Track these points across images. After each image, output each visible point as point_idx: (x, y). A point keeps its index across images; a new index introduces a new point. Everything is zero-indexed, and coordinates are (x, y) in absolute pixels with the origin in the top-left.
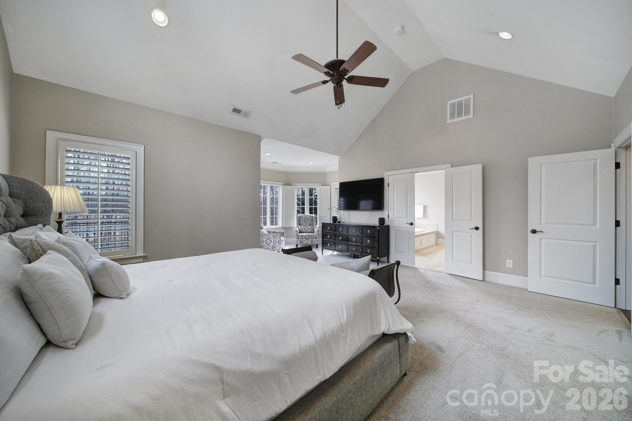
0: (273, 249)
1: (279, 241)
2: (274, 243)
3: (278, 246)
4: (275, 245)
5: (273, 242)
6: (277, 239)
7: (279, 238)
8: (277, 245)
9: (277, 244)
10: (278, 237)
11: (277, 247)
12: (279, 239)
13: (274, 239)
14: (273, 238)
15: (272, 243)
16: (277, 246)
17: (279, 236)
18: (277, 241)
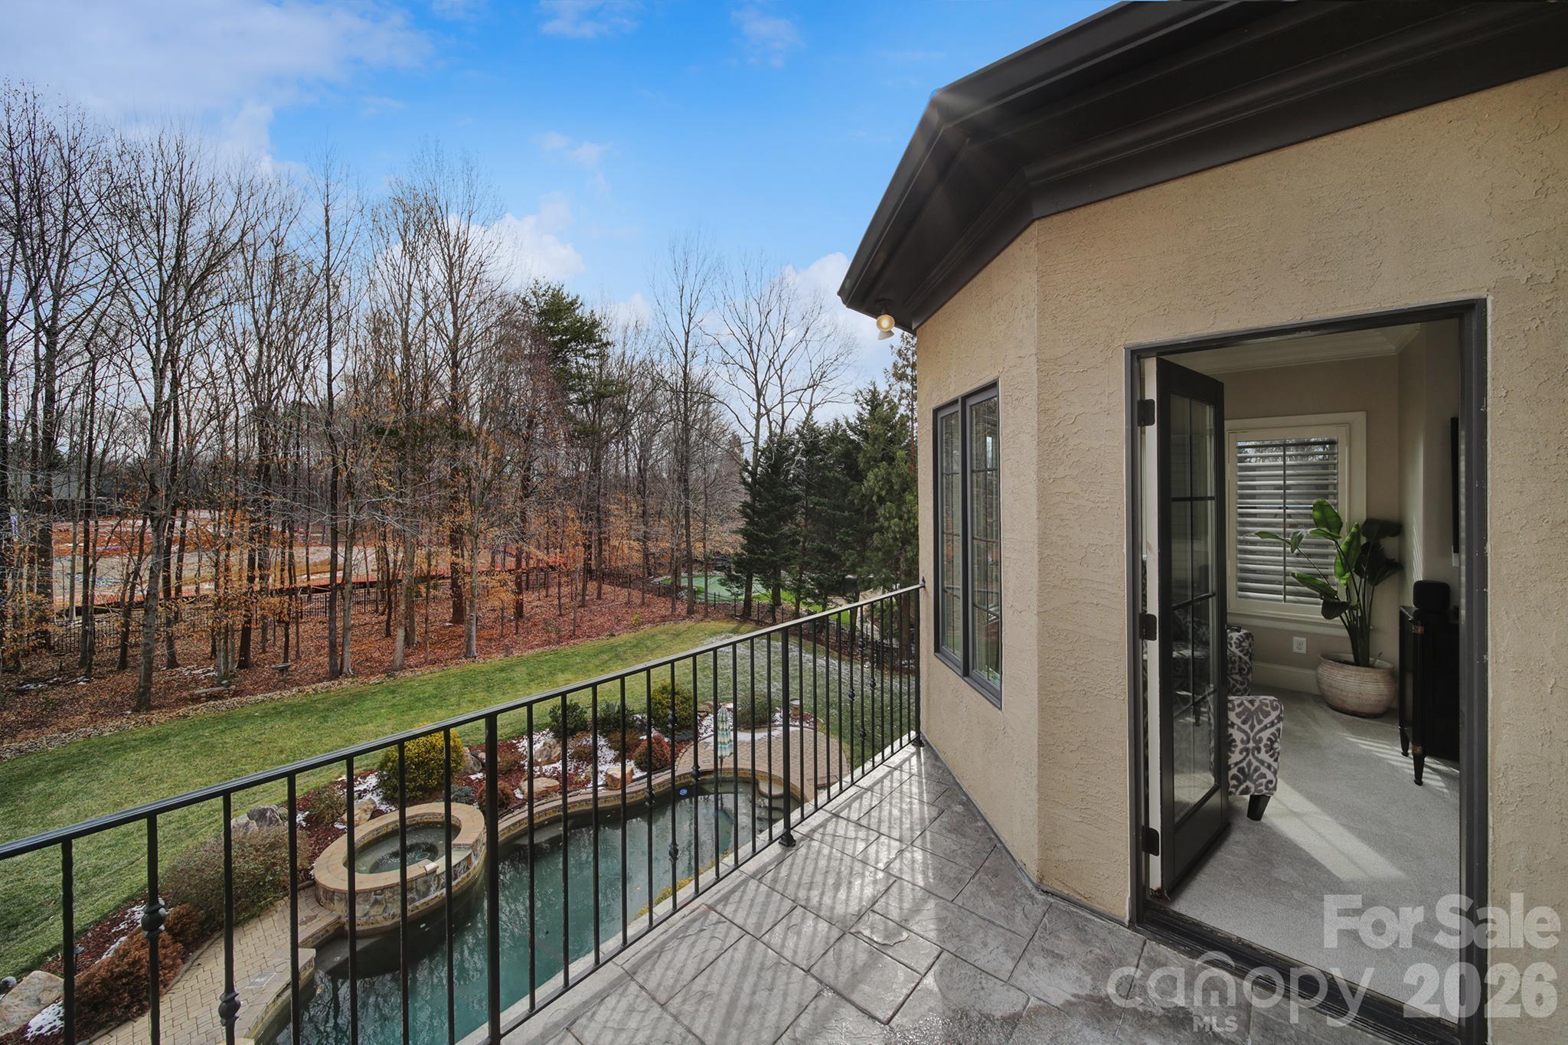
0: (1243, 787)
1: (1273, 742)
2: (1247, 750)
3: (1269, 767)
4: (1249, 764)
5: (1240, 746)
6: (1266, 727)
7: (1272, 724)
8: (1262, 762)
9: (1264, 755)
10: (1267, 721)
11: (1264, 776)
12: (1273, 730)
13: (1246, 727)
14: (1244, 722)
15: (1238, 750)
16: (1264, 770)
17: (1274, 714)
18: (1265, 741)
